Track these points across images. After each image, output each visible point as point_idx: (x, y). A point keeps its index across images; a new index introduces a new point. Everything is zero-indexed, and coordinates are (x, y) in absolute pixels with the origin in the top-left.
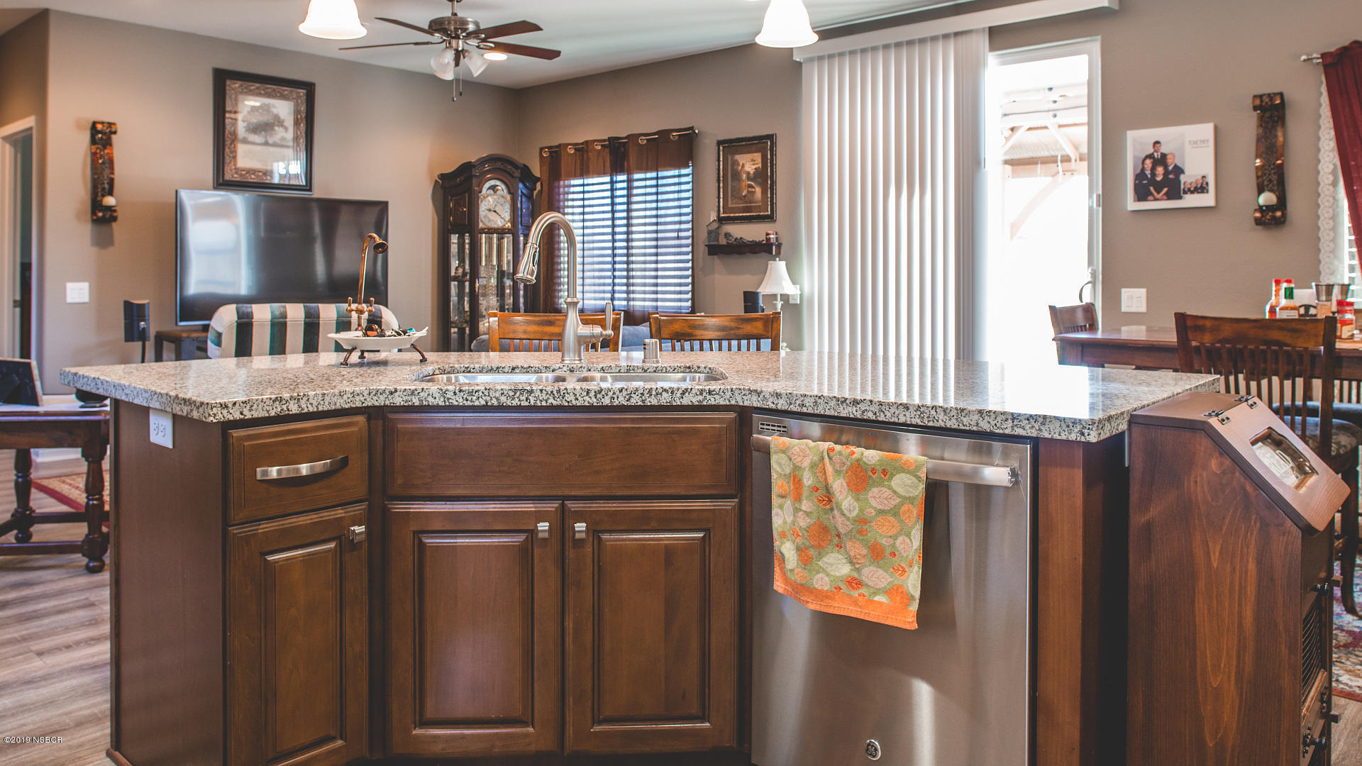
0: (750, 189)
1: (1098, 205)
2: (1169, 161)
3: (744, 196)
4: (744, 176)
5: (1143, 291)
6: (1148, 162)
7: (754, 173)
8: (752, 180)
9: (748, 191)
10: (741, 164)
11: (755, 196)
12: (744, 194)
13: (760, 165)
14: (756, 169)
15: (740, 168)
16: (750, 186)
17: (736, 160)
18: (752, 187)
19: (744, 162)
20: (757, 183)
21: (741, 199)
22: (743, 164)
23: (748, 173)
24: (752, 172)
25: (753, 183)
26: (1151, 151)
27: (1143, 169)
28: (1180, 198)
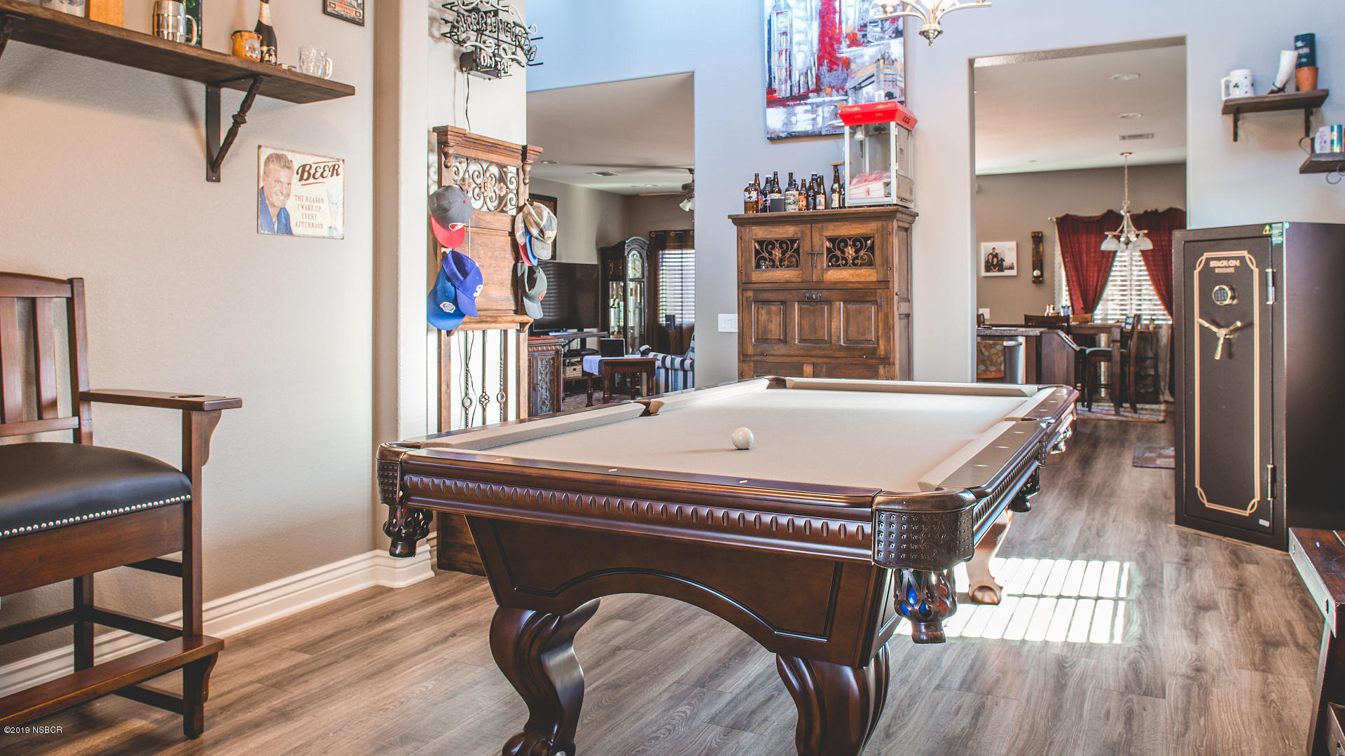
2: (999, 256)
6: (991, 256)
26: (992, 251)
27: (989, 259)
28: (1003, 272)
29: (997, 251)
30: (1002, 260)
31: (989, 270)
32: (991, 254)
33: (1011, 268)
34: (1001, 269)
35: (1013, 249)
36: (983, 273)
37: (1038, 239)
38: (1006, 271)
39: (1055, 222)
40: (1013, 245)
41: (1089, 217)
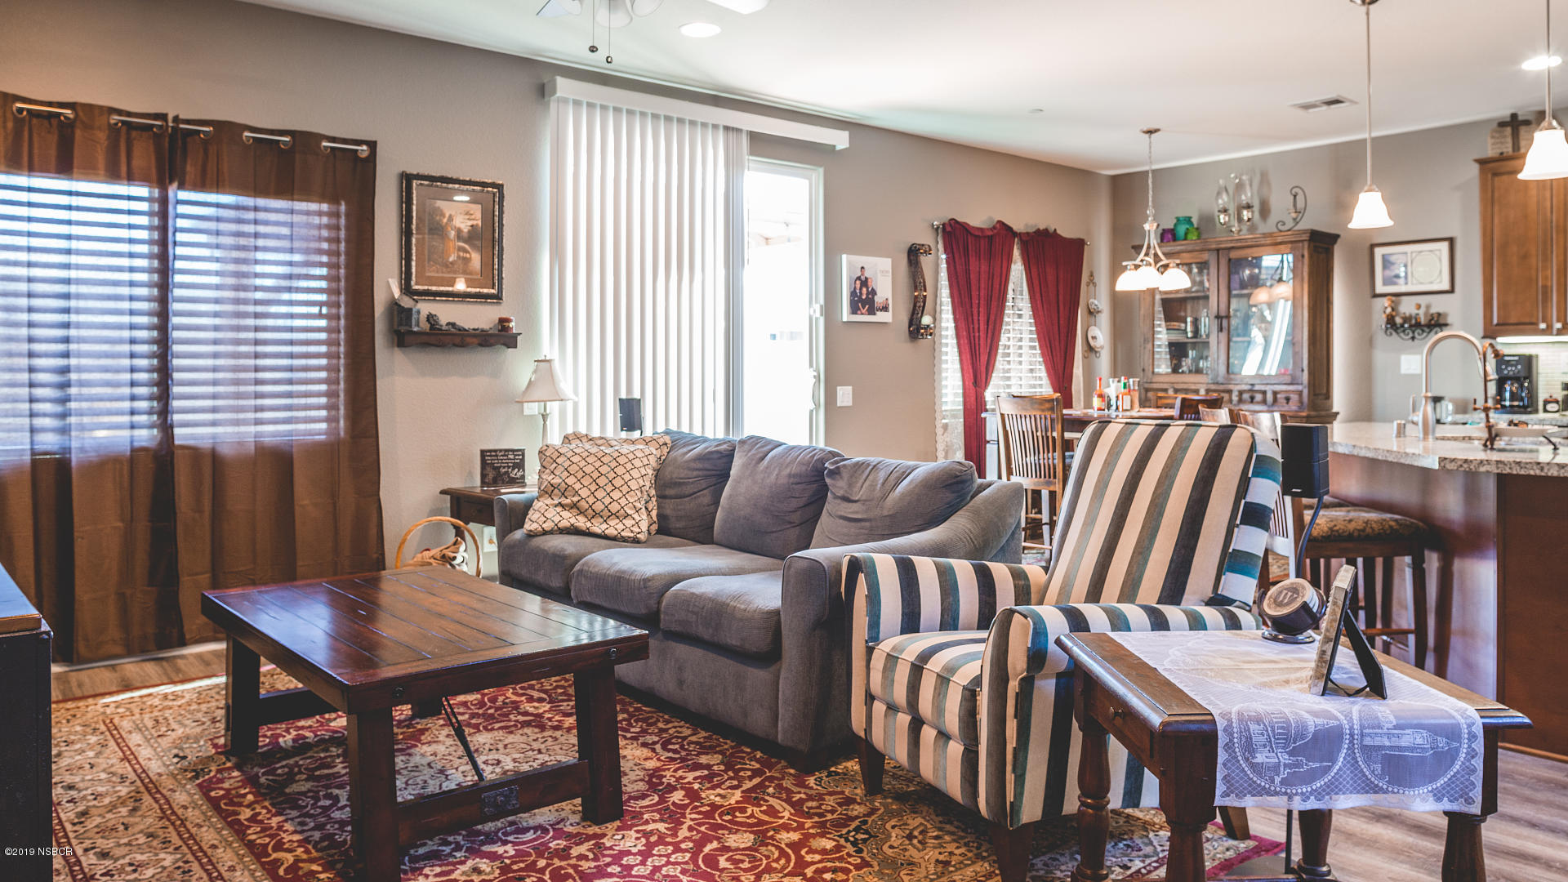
0: (461, 254)
1: (822, 315)
2: (869, 284)
3: (451, 263)
4: (453, 234)
5: (850, 388)
6: (858, 282)
7: (469, 232)
8: (465, 241)
9: (459, 257)
10: (447, 216)
11: (470, 264)
12: (451, 259)
13: (480, 223)
14: (472, 226)
15: (445, 220)
16: (461, 249)
17: (439, 208)
18: (466, 251)
19: (453, 213)
20: (473, 246)
21: (447, 266)
22: (450, 216)
23: (459, 231)
24: (466, 230)
25: (467, 246)
26: (859, 274)
27: (855, 288)
28: (875, 314)
29: (867, 274)
30: (874, 293)
31: (854, 310)
32: (859, 278)
33: (885, 309)
34: (872, 312)
35: (887, 272)
36: (846, 315)
37: (914, 253)
38: (878, 313)
39: (940, 231)
40: (885, 264)
41: (981, 229)
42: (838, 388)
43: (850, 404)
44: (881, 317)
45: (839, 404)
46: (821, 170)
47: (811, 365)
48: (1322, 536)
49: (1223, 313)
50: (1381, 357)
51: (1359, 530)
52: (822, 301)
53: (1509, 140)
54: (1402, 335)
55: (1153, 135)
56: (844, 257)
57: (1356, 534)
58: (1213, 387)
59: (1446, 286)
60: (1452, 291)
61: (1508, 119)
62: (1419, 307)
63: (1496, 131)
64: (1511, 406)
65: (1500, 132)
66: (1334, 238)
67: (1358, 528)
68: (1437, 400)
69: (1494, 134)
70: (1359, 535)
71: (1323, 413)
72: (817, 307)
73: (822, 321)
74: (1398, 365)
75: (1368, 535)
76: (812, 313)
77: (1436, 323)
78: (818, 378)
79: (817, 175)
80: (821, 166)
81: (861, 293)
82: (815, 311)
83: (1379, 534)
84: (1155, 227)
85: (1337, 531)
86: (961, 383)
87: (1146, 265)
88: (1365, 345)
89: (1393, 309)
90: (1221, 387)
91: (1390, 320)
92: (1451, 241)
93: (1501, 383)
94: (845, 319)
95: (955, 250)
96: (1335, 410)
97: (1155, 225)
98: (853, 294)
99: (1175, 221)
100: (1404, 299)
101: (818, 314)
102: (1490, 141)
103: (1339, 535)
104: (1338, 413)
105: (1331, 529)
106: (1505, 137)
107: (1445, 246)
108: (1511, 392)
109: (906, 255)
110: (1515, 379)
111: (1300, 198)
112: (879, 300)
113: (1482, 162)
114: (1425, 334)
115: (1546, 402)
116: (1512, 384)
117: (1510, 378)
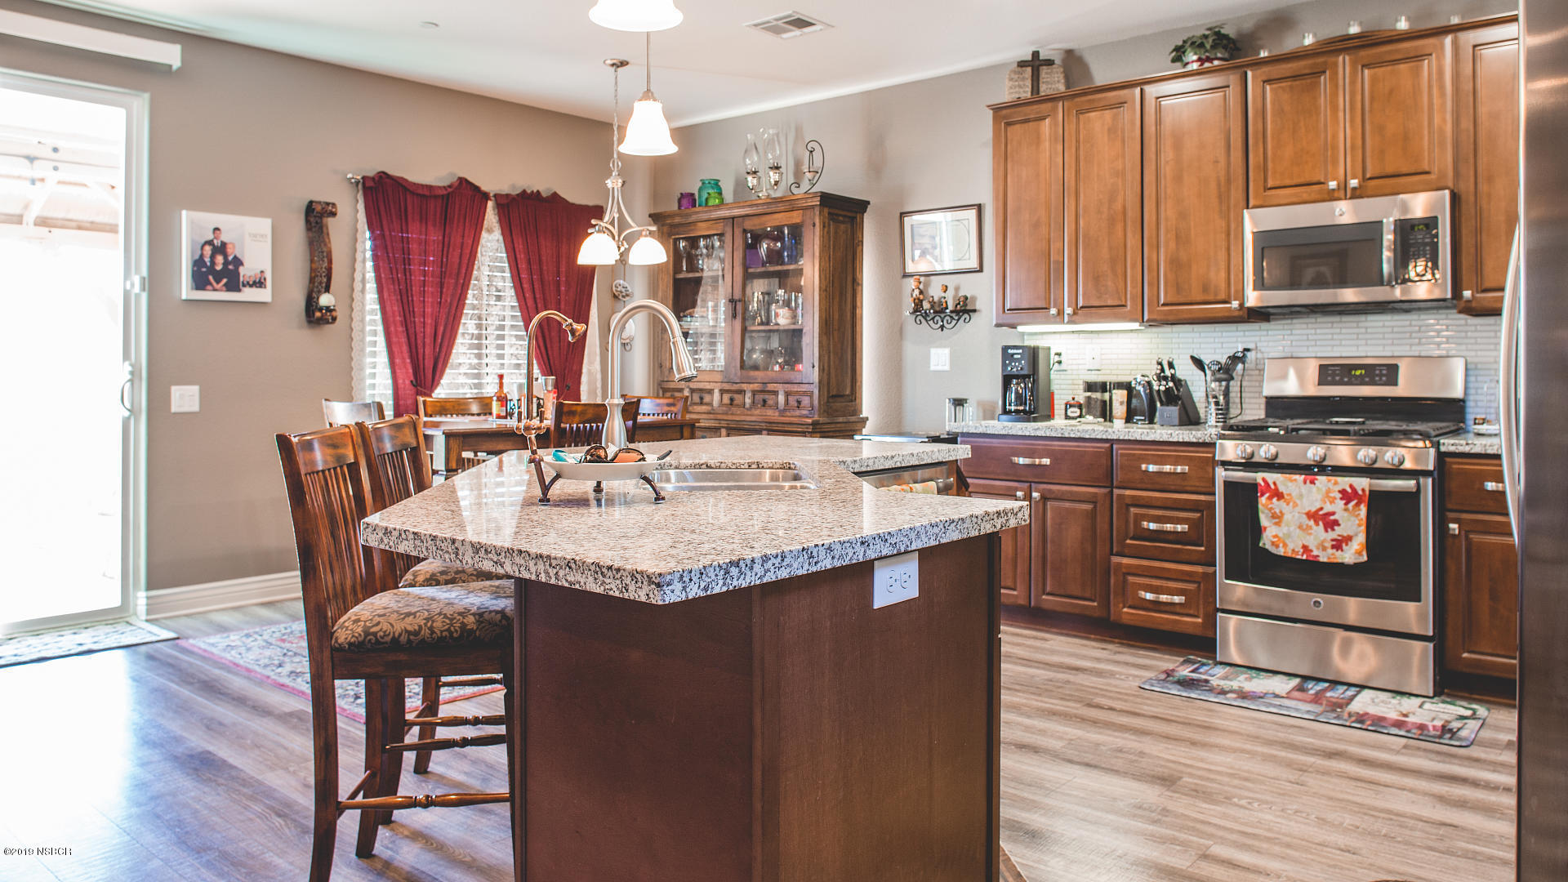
1: (144, 290)
2: (229, 250)
5: (195, 389)
6: (208, 249)
26: (211, 237)
27: (202, 256)
28: (240, 290)
29: (224, 237)
30: (238, 262)
31: (200, 282)
32: (210, 243)
33: (259, 283)
34: (234, 285)
35: (263, 236)
37: (316, 216)
38: (247, 290)
39: (360, 186)
40: (264, 225)
41: (430, 187)
42: (174, 389)
43: (196, 408)
44: (249, 294)
45: (174, 409)
46: (147, 96)
47: (126, 356)
48: (350, 644)
49: (737, 296)
50: (910, 349)
51: (409, 632)
52: (144, 272)
53: (1029, 83)
54: (931, 322)
55: (619, 69)
56: (184, 213)
57: (403, 639)
58: (727, 387)
59: (974, 264)
60: (981, 270)
61: (1030, 58)
62: (946, 289)
63: (1015, 72)
64: (1017, 412)
65: (1019, 73)
66: (862, 206)
67: (410, 628)
68: (959, 403)
69: (1013, 76)
70: (409, 641)
71: (853, 419)
72: (137, 280)
73: (144, 296)
74: (927, 358)
75: (423, 641)
76: (128, 287)
77: (964, 309)
78: (134, 375)
79: (141, 103)
80: (144, 90)
81: (213, 262)
82: (133, 285)
83: (441, 639)
84: (620, 185)
85: (375, 634)
86: (390, 382)
87: (599, 231)
88: (894, 338)
89: (921, 292)
90: (735, 387)
91: (918, 303)
92: (979, 208)
93: (1007, 380)
94: (184, 297)
95: (383, 213)
96: (864, 414)
97: (620, 181)
98: (198, 263)
99: (700, 184)
100: (932, 278)
101: (137, 289)
102: (1008, 83)
103: (378, 642)
104: (867, 419)
105: (367, 633)
106: (1024, 79)
107: (973, 213)
108: (1017, 392)
109: (303, 217)
110: (1022, 378)
111: (817, 155)
112: (247, 272)
113: (997, 110)
114: (954, 322)
115: (1068, 405)
116: (1018, 384)
117: (1017, 377)
